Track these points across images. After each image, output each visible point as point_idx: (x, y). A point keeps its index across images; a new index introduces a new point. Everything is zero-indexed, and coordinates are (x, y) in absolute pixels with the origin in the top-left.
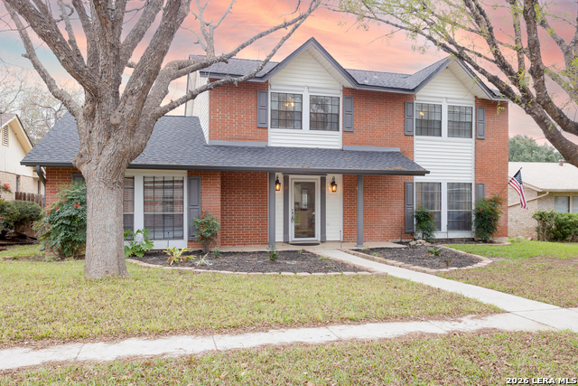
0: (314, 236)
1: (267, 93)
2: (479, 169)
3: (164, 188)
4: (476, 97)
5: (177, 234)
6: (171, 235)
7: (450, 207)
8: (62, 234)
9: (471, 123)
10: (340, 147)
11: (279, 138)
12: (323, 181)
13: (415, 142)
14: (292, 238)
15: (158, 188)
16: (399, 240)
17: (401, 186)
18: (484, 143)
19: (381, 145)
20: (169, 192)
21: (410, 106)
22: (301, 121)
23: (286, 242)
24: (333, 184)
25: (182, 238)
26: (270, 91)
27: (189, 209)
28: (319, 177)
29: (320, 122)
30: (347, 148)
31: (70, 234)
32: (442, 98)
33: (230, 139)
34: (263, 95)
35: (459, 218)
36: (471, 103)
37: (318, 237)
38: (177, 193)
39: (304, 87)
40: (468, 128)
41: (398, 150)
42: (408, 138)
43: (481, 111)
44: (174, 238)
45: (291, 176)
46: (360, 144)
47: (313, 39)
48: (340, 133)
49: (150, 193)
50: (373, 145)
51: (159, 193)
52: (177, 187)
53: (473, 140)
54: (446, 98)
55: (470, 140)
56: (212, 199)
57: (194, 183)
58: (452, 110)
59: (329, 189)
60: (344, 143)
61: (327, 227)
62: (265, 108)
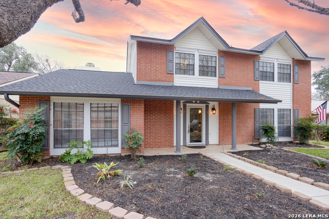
0: (200, 141)
1: (173, 52)
2: (295, 101)
3: (105, 111)
4: (293, 59)
5: (114, 143)
6: (110, 143)
7: (279, 123)
8: (18, 147)
9: (290, 74)
10: (217, 87)
11: (180, 80)
12: (207, 107)
13: (260, 84)
14: (188, 143)
15: (101, 111)
16: (251, 143)
17: (253, 111)
18: (298, 86)
19: (241, 86)
20: (108, 114)
21: (257, 63)
22: (194, 70)
23: (185, 145)
24: (213, 109)
25: (117, 146)
26: (175, 51)
27: (122, 126)
28: (204, 105)
29: (204, 71)
30: (221, 87)
31: (25, 147)
32: (275, 59)
33: (150, 81)
34: (170, 54)
35: (284, 130)
36: (290, 62)
37: (203, 143)
38: (114, 114)
39: (195, 49)
40: (288, 77)
41: (251, 89)
42: (256, 82)
43: (296, 67)
44: (112, 146)
45: (188, 104)
46: (229, 85)
47: (202, 18)
48: (217, 78)
49: (95, 115)
50: (236, 85)
51: (101, 115)
52: (114, 111)
53: (291, 84)
54: (277, 59)
55: (289, 84)
56: (138, 119)
57: (126, 108)
58: (280, 66)
59: (211, 112)
60: (219, 84)
61: (209, 136)
62: (172, 61)
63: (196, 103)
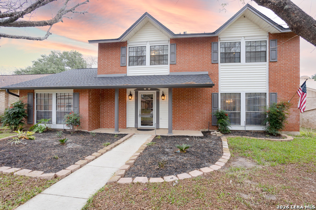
0: (152, 125)
1: (126, 47)
2: (272, 83)
3: (65, 99)
4: (269, 33)
7: (248, 108)
9: (266, 51)
10: (168, 74)
11: (133, 71)
12: (158, 94)
13: (220, 67)
14: (140, 126)
15: (62, 99)
16: (207, 130)
17: (209, 96)
18: (276, 64)
19: (195, 71)
20: (67, 101)
21: (215, 45)
22: (145, 61)
23: (136, 128)
24: (163, 95)
26: (128, 47)
27: (74, 109)
28: (155, 92)
29: (158, 59)
30: (172, 74)
32: (241, 37)
33: (107, 74)
34: (123, 49)
35: (255, 117)
36: (266, 38)
37: (154, 126)
39: (147, 42)
40: (263, 55)
41: (207, 73)
42: (214, 65)
43: (273, 43)
45: (139, 92)
46: (181, 71)
47: (146, 13)
48: (169, 65)
49: (59, 101)
50: (189, 71)
51: (63, 101)
53: (267, 63)
54: (244, 37)
55: (265, 63)
58: (249, 44)
59: (161, 98)
60: (171, 71)
61: (160, 120)
62: (125, 56)
63: (147, 90)
